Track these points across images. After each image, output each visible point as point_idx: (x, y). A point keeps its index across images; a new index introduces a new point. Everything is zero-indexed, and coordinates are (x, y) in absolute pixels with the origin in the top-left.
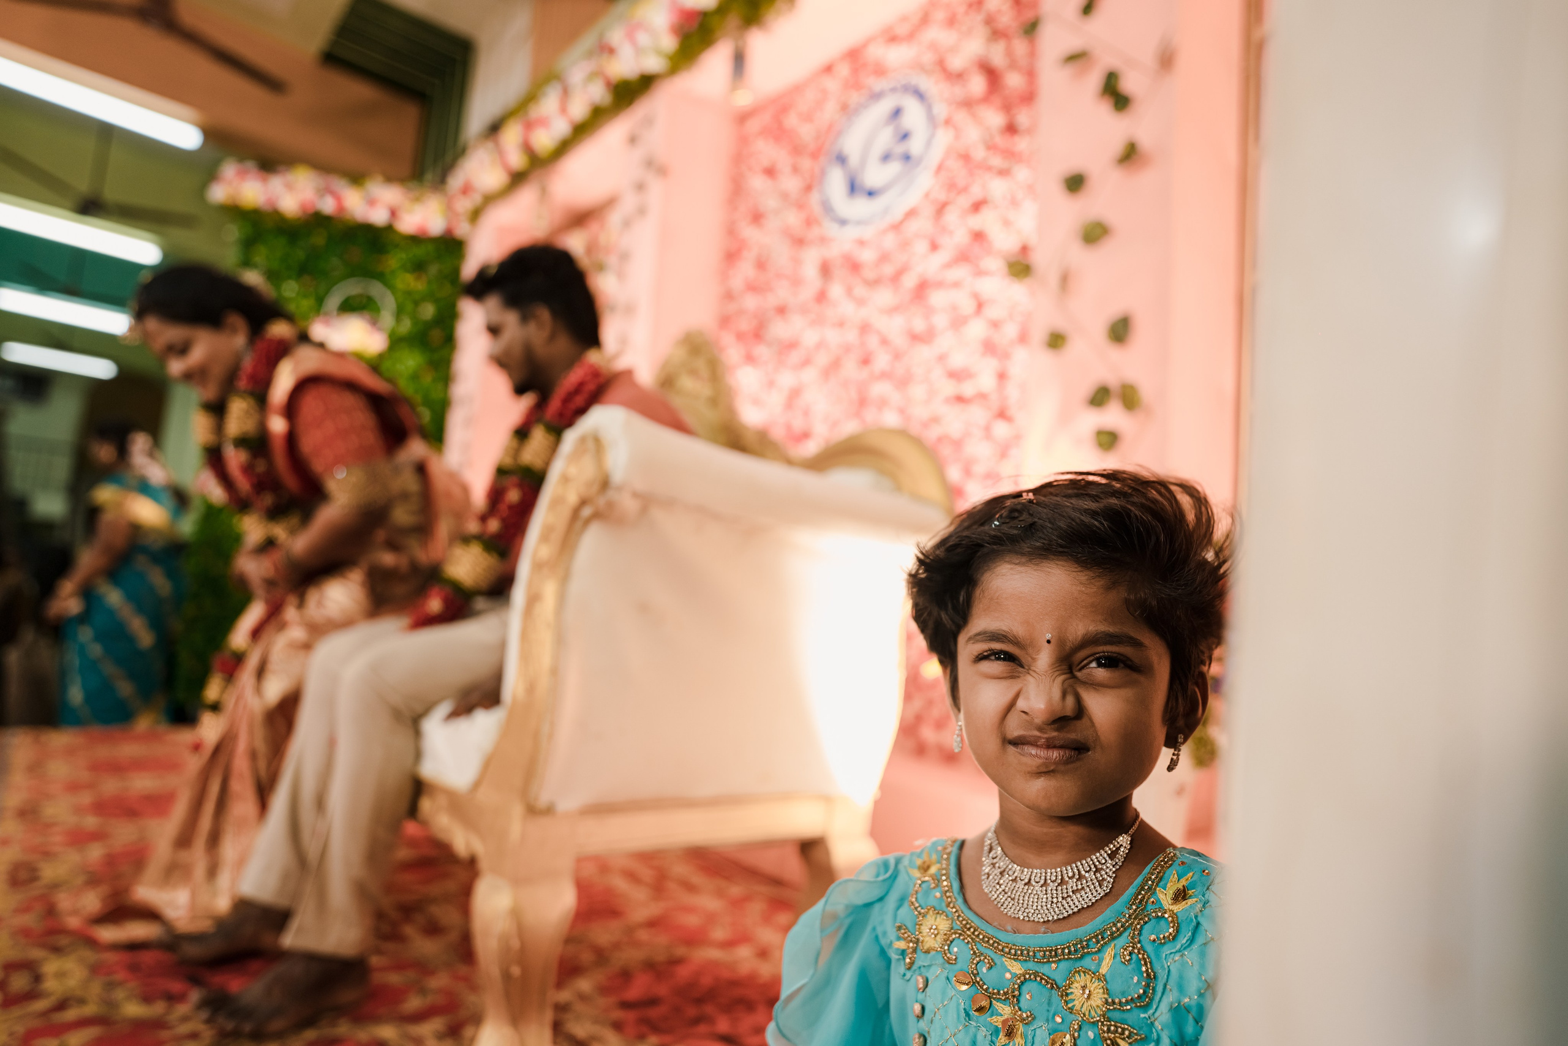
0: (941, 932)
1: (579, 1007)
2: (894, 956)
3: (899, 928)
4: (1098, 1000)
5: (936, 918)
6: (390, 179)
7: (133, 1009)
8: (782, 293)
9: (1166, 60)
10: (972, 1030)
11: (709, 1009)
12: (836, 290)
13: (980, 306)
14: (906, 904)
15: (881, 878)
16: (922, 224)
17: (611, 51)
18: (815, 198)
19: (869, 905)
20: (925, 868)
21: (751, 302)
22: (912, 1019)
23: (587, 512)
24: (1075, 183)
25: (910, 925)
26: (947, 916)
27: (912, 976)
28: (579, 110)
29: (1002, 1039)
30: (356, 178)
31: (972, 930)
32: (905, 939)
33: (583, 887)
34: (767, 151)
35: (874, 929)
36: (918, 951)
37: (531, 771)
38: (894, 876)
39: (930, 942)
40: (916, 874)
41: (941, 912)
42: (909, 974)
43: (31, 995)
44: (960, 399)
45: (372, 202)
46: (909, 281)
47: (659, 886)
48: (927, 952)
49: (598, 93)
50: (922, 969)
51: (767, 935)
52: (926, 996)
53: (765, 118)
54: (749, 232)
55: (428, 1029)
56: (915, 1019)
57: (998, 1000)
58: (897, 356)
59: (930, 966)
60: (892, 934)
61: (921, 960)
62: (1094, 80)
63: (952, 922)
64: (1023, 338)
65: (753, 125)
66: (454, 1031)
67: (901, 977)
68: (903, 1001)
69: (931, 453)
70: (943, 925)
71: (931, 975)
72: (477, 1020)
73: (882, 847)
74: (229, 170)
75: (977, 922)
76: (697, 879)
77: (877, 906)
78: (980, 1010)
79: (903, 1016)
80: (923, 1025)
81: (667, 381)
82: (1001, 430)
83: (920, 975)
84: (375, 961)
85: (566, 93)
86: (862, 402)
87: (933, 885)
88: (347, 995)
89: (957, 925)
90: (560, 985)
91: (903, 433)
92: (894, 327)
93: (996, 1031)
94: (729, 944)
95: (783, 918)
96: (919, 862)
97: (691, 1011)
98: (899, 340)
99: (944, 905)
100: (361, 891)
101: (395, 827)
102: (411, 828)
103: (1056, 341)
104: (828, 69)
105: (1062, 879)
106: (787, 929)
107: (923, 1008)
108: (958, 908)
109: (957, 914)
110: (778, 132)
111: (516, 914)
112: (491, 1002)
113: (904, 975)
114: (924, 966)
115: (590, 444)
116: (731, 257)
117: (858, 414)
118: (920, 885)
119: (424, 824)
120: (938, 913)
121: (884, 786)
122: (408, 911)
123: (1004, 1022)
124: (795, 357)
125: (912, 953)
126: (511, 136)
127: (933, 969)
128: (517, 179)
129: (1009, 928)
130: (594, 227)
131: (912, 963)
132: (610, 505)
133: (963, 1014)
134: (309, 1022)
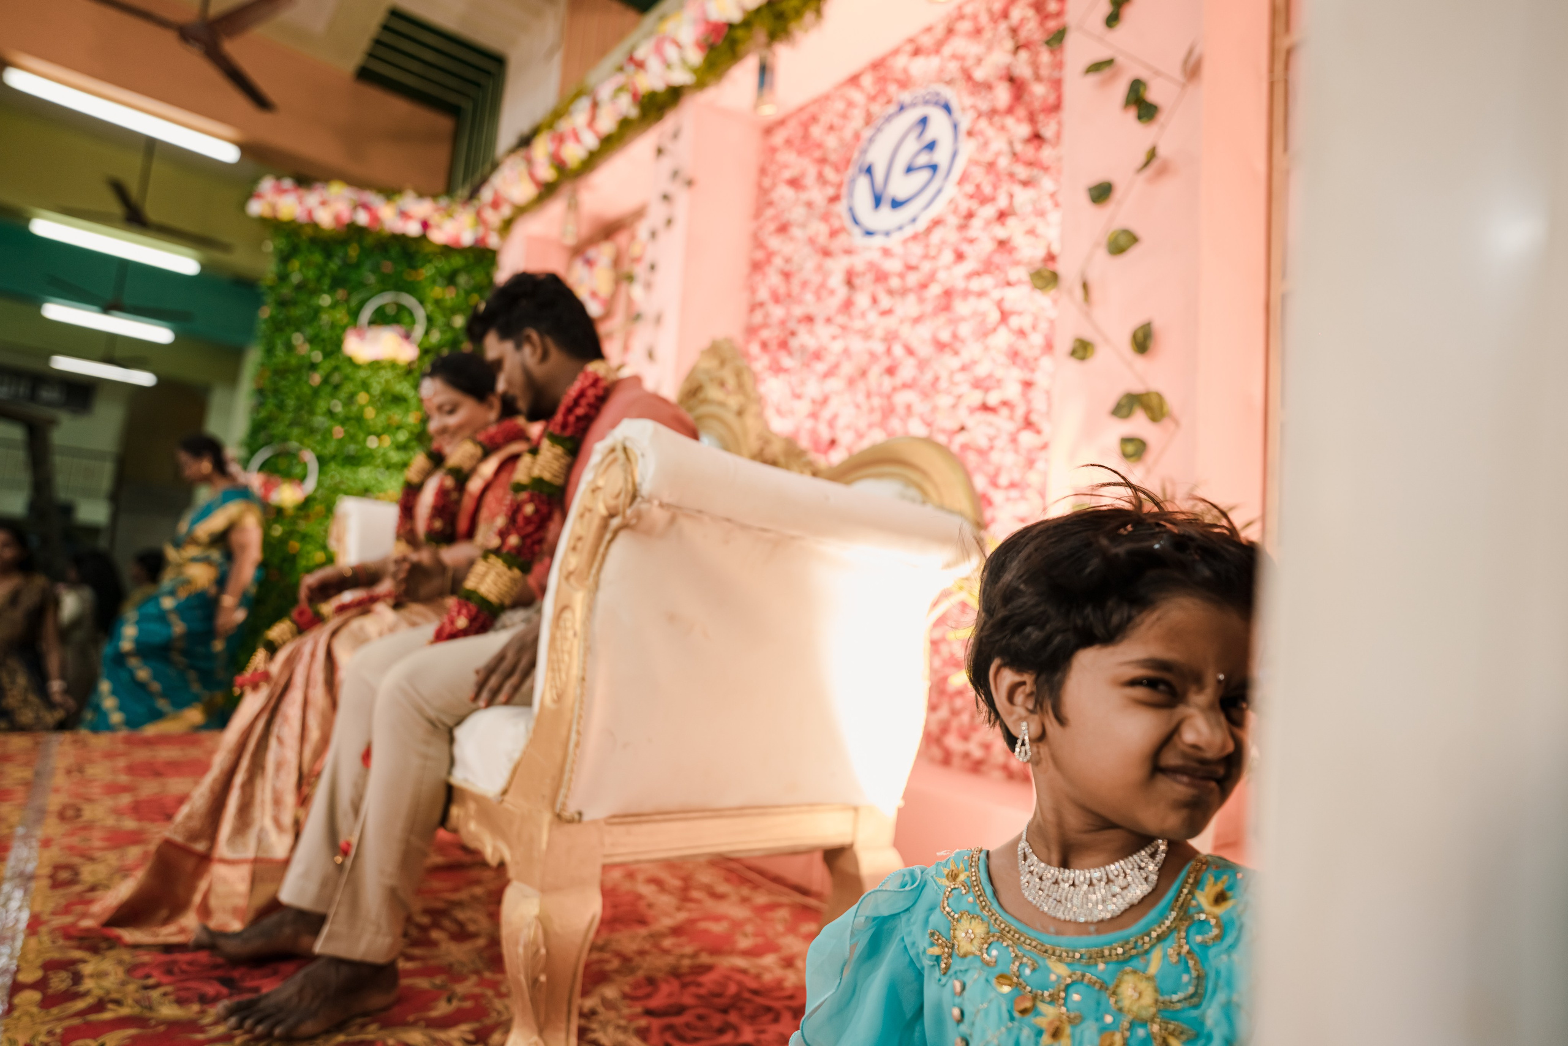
0: (978, 936)
1: (604, 1014)
2: (927, 962)
3: (932, 934)
4: (1148, 999)
5: (971, 922)
6: (421, 195)
7: (169, 1011)
8: (809, 303)
9: (1192, 70)
10: (1015, 1032)
11: (733, 1017)
12: (862, 300)
13: (1004, 316)
14: (938, 911)
15: (908, 888)
16: (947, 234)
17: (640, 65)
18: (841, 207)
19: (894, 916)
20: (954, 876)
21: (777, 312)
22: (950, 1024)
23: (615, 522)
24: (1101, 193)
25: (943, 931)
26: (982, 920)
27: (947, 981)
28: (607, 123)
29: (1046, 1039)
30: (390, 193)
31: (1012, 933)
32: (938, 945)
33: (608, 893)
34: (793, 162)
35: (903, 939)
36: (954, 956)
37: (559, 780)
38: (923, 886)
39: (964, 946)
40: (945, 882)
41: (975, 916)
42: (944, 980)
43: (70, 996)
44: (985, 408)
45: (404, 215)
46: (935, 290)
47: (684, 896)
48: (965, 956)
49: (626, 106)
50: (959, 974)
51: (791, 944)
52: (963, 999)
53: (791, 130)
54: (774, 242)
55: (456, 1034)
56: (954, 1024)
57: (1043, 1001)
58: (922, 365)
59: (966, 971)
60: (923, 942)
61: (957, 965)
62: (1120, 89)
63: (989, 925)
64: (1049, 347)
65: (778, 138)
66: (482, 1036)
67: (937, 982)
68: (939, 1007)
69: (957, 461)
70: (979, 929)
71: (969, 979)
72: (505, 1026)
73: (907, 859)
74: (267, 185)
75: (1015, 924)
76: (723, 888)
77: (904, 918)
78: (1024, 1012)
79: (940, 1021)
80: (964, 1028)
81: (693, 392)
82: (1027, 438)
83: (957, 979)
84: (402, 965)
85: (595, 105)
86: (888, 411)
87: (964, 892)
88: (376, 1000)
89: (995, 929)
90: (585, 993)
91: (928, 441)
92: (920, 336)
93: (1039, 1033)
94: (752, 953)
95: (808, 927)
96: (946, 871)
97: (717, 1020)
98: (925, 350)
99: (978, 909)
100: (393, 896)
101: (428, 834)
102: (442, 834)
103: (1082, 349)
104: (854, 80)
105: (1108, 878)
106: (811, 937)
107: (962, 1013)
108: (994, 911)
109: (994, 917)
110: (804, 144)
111: (543, 920)
112: (519, 1008)
113: (940, 980)
114: (961, 971)
115: (620, 453)
116: (757, 267)
117: (883, 424)
118: (950, 892)
119: (455, 831)
120: (973, 917)
121: (908, 795)
122: (437, 915)
123: (1051, 1023)
124: (820, 367)
125: (947, 958)
126: (542, 148)
127: (970, 973)
128: (547, 191)
129: (1052, 929)
130: (622, 238)
131: (948, 967)
132: (639, 516)
133: (1006, 1015)
134: (340, 1027)
